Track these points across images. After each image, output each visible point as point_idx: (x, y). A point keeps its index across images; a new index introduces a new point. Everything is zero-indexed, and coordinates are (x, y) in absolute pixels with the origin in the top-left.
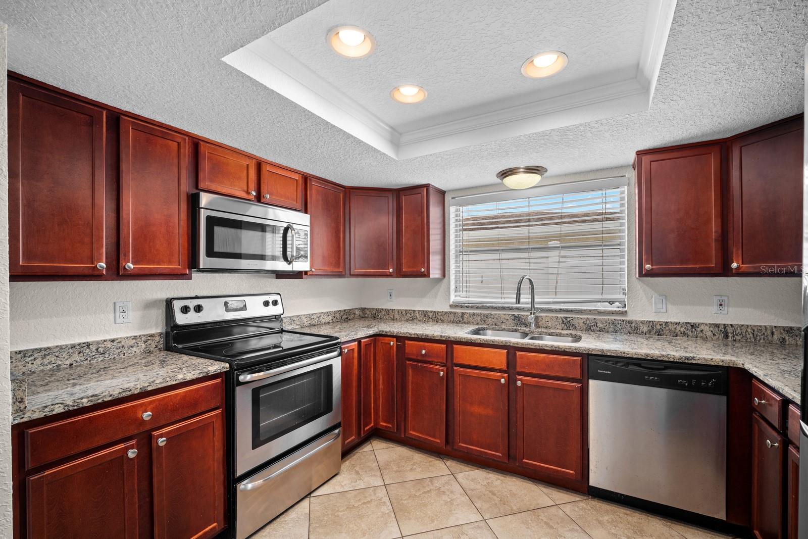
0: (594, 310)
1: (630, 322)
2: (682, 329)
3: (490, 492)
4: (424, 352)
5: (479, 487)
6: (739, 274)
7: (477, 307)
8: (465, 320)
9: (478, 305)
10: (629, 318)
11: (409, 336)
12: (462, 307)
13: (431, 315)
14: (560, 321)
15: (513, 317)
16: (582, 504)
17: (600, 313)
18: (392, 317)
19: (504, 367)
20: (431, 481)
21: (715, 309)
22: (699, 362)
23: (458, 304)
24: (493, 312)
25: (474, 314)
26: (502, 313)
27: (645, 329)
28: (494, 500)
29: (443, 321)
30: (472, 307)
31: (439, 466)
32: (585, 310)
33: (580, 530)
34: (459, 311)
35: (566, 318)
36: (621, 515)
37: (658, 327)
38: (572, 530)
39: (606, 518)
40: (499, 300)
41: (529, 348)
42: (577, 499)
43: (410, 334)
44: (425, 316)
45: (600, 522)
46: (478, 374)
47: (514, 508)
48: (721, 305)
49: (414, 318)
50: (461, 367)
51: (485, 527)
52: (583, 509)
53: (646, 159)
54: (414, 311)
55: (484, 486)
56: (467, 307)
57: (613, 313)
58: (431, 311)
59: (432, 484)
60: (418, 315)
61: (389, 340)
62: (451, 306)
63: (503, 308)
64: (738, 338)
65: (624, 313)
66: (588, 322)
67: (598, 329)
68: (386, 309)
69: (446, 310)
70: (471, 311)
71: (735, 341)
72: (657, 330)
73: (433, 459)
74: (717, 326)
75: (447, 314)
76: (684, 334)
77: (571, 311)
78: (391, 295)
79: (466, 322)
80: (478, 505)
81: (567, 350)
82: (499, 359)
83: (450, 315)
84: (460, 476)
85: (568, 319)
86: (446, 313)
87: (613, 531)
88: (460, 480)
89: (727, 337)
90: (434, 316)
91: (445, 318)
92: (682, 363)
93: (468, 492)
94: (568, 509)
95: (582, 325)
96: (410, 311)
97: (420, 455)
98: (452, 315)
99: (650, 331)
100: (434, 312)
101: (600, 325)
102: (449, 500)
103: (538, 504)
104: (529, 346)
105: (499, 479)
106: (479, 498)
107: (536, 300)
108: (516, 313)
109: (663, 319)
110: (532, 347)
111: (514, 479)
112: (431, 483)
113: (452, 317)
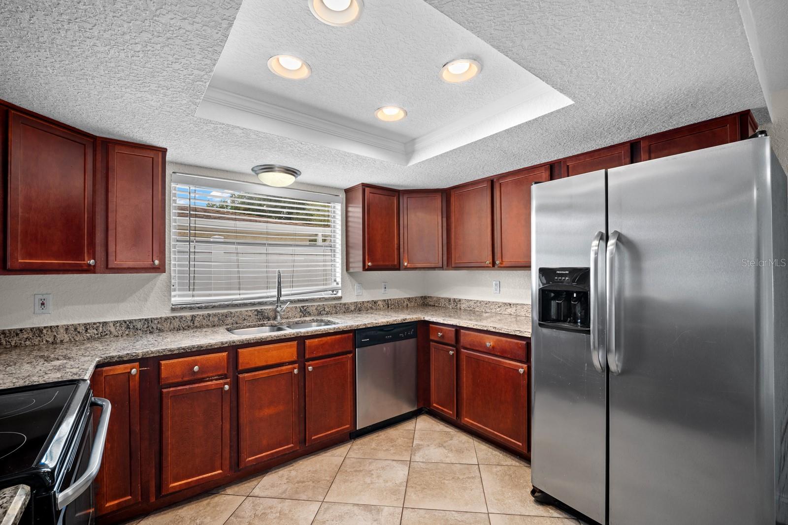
0: (322, 298)
1: (345, 304)
2: (371, 305)
3: (298, 482)
4: (196, 368)
5: (284, 487)
6: (406, 269)
7: (214, 307)
8: (196, 324)
9: (214, 304)
10: (343, 301)
11: (170, 353)
12: (191, 308)
13: (139, 325)
14: (299, 310)
15: (256, 313)
16: (355, 447)
17: (326, 299)
18: (51, 340)
19: (295, 358)
20: (237, 517)
21: (383, 289)
22: (408, 321)
23: (184, 306)
24: (233, 310)
25: (209, 315)
26: (243, 309)
27: (353, 308)
28: (309, 485)
29: (160, 330)
30: (206, 308)
31: (225, 500)
32: (317, 299)
33: (373, 461)
34: (187, 314)
35: (303, 307)
36: (377, 438)
37: (359, 306)
38: (370, 463)
39: (374, 445)
40: (238, 297)
41: (317, 334)
42: (349, 446)
43: (170, 350)
44: (128, 327)
45: (374, 449)
46: (268, 373)
47: (328, 478)
48: (385, 288)
49: (104, 334)
50: (247, 373)
51: (330, 506)
52: (359, 449)
53: (367, 189)
54: (105, 324)
55: (288, 482)
56: (199, 308)
57: (334, 299)
58: (140, 320)
59: (243, 518)
60: (112, 329)
61: (126, 368)
62: (173, 310)
63: (245, 305)
64: (393, 306)
65: (340, 298)
66: (319, 308)
67: (326, 313)
68: (32, 329)
69: (164, 316)
70: (206, 312)
71: (391, 309)
72: (359, 308)
73: (208, 500)
74: (385, 301)
75: (169, 320)
76: (371, 308)
77: (307, 300)
78: (43, 304)
79: (198, 326)
80: (304, 497)
81: (345, 329)
82: (289, 352)
83: (173, 321)
84: (256, 492)
85: (305, 308)
86: (167, 319)
87: (384, 449)
88: (262, 494)
89: (388, 307)
90: (146, 326)
91: (166, 325)
92: (402, 323)
93: (283, 496)
94: (352, 454)
95: (315, 311)
96: (94, 324)
97: (185, 508)
98: (177, 320)
99: (355, 309)
100: (146, 320)
101: (327, 309)
102: (278, 514)
103: (336, 465)
104: (317, 333)
105: (291, 470)
106: (297, 493)
107: (283, 293)
108: (259, 308)
109: (360, 300)
110: (320, 333)
111: (301, 462)
112: (240, 518)
113: (176, 323)
